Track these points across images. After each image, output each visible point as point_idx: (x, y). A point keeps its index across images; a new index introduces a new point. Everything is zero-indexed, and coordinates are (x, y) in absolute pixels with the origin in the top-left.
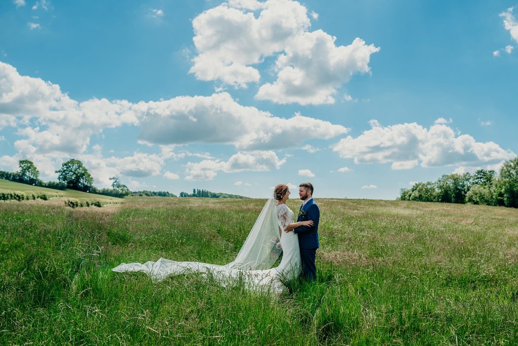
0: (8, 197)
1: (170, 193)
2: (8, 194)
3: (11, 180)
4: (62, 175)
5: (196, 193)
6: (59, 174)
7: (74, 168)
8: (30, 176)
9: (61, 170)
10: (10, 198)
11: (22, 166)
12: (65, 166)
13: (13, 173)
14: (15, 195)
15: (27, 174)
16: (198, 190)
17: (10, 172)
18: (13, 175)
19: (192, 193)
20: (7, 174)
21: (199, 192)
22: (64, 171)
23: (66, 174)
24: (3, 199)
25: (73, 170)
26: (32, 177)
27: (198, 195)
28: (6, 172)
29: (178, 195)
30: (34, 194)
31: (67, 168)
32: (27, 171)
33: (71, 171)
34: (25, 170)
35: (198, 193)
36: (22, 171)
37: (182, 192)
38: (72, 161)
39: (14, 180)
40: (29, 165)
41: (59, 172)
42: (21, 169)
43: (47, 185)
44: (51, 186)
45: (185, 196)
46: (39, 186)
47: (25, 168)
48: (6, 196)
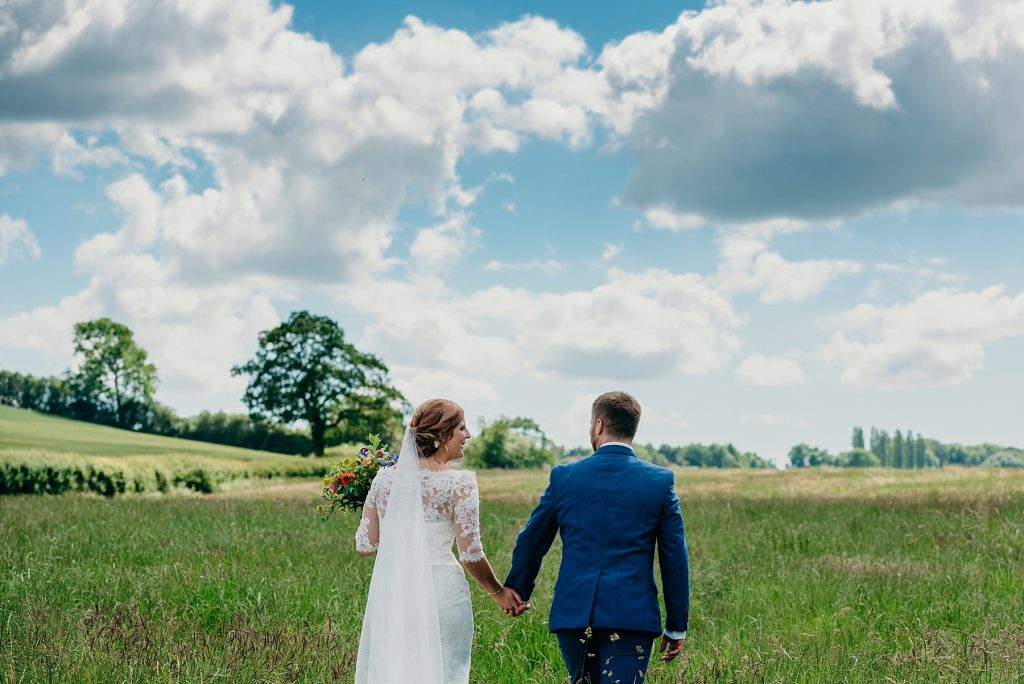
0: (67, 482)
1: (741, 449)
2: (68, 471)
3: (44, 412)
4: (258, 382)
5: (867, 447)
6: (248, 379)
7: (309, 350)
8: (121, 389)
9: (256, 360)
10: (75, 485)
11: (88, 345)
12: (270, 346)
13: (53, 379)
14: (93, 473)
15: (109, 380)
16: (873, 431)
17: (38, 374)
18: (52, 388)
19: (849, 448)
20: (27, 383)
21: (881, 442)
22: (269, 365)
23: (277, 379)
24: (49, 492)
25: (304, 361)
26: (129, 393)
27: (874, 458)
28: (24, 374)
29: (783, 462)
30: (161, 469)
31: (280, 351)
32: (106, 368)
33: (297, 365)
34: (100, 363)
35: (874, 450)
36: (88, 369)
37: (796, 443)
38: (301, 324)
39: (56, 409)
40: (115, 341)
41: (249, 369)
42: (81, 359)
43: (193, 428)
44: (213, 432)
45: (814, 462)
46: (162, 433)
47: (97, 355)
48: (60, 479)
